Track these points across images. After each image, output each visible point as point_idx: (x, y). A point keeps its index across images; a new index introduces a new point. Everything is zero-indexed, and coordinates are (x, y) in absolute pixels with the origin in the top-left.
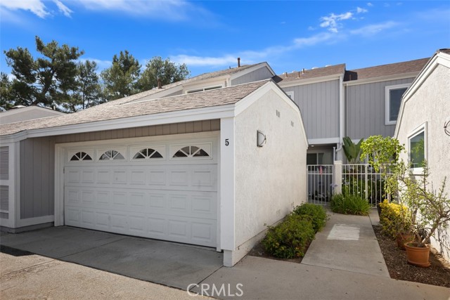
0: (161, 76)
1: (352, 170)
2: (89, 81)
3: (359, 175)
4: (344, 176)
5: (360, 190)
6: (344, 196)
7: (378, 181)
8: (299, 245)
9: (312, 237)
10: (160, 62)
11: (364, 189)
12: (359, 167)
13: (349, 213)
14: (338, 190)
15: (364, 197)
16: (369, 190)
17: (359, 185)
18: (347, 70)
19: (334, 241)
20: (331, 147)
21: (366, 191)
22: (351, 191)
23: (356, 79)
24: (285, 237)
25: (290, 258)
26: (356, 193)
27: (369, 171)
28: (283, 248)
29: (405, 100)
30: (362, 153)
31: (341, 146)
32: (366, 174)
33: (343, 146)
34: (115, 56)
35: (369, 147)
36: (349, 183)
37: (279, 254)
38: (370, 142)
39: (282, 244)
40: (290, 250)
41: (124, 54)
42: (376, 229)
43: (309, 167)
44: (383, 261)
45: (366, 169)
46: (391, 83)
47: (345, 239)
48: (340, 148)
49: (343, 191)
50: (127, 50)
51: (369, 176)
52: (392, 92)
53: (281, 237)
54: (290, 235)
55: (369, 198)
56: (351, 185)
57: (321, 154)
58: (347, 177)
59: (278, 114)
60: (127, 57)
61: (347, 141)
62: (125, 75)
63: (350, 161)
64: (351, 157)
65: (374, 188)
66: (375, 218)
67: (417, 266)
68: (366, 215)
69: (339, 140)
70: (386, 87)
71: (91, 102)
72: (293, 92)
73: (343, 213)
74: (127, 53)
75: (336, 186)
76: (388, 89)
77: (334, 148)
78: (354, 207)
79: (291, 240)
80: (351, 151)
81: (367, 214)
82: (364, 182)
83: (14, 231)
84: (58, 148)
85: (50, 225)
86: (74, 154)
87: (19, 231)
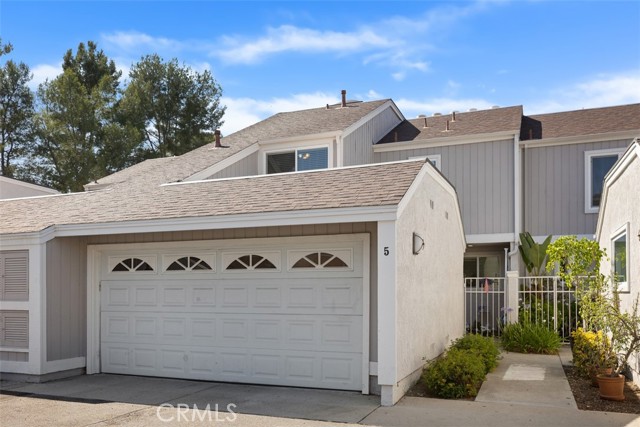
0: (160, 96)
1: (533, 286)
2: (15, 105)
3: (545, 294)
4: (521, 295)
5: (545, 317)
6: (523, 326)
7: (573, 304)
8: (470, 383)
9: (483, 377)
10: (158, 67)
11: (552, 315)
12: (545, 281)
13: (530, 351)
14: (513, 318)
15: (552, 328)
16: (559, 317)
17: (545, 310)
18: (525, 114)
19: (512, 382)
20: (500, 249)
21: (555, 318)
22: (533, 319)
23: (541, 138)
24: (453, 372)
25: (460, 398)
26: (540, 321)
27: (559, 287)
28: (451, 385)
29: (608, 184)
30: (548, 260)
31: (517, 247)
32: (555, 292)
33: (520, 247)
34: (69, 53)
35: (558, 252)
36: (530, 306)
37: (446, 393)
38: (560, 245)
39: (448, 381)
40: (459, 387)
41: (87, 48)
42: (567, 370)
43: (468, 281)
44: (573, 398)
45: (555, 283)
46: (593, 146)
47: (525, 379)
48: (515, 251)
49: (521, 318)
50: (91, 40)
51: (559, 295)
52: (595, 160)
53: (447, 372)
54: (459, 369)
55: (559, 329)
56: (533, 310)
57: (483, 260)
58: (525, 297)
59: (432, 204)
60: (93, 58)
61: (526, 238)
62: (89, 93)
63: (530, 271)
64: (532, 265)
65: (566, 315)
66: (567, 357)
67: (611, 400)
68: (554, 354)
69: (513, 237)
70: (586, 153)
71: (21, 146)
72: (439, 156)
73: (521, 352)
74: (92, 47)
75: (510, 310)
76: (589, 156)
77: (506, 250)
78: (537, 342)
79: (460, 376)
80: (533, 256)
81: (556, 352)
82: (552, 304)
83: (38, 380)
84: (92, 251)
85: (80, 372)
86: (120, 261)
87: (44, 380)
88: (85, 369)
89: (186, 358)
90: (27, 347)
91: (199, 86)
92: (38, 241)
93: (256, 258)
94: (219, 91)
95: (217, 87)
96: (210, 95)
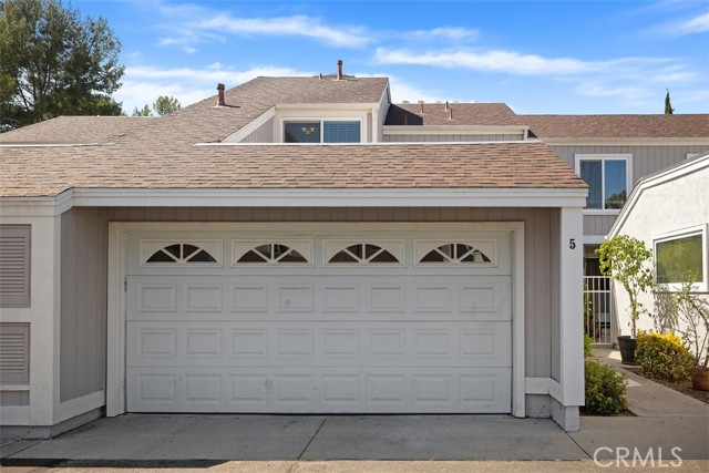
29: (645, 186)
37: (603, 409)
39: (604, 395)
46: (582, 149)
70: (576, 156)
76: (578, 159)
83: (46, 434)
84: (116, 230)
85: (97, 414)
86: (161, 247)
87: (55, 434)
88: (103, 409)
89: (268, 384)
90: (27, 382)
91: (92, 35)
92: (51, 211)
93: (371, 249)
94: (117, 45)
95: (115, 41)
96: (106, 48)
